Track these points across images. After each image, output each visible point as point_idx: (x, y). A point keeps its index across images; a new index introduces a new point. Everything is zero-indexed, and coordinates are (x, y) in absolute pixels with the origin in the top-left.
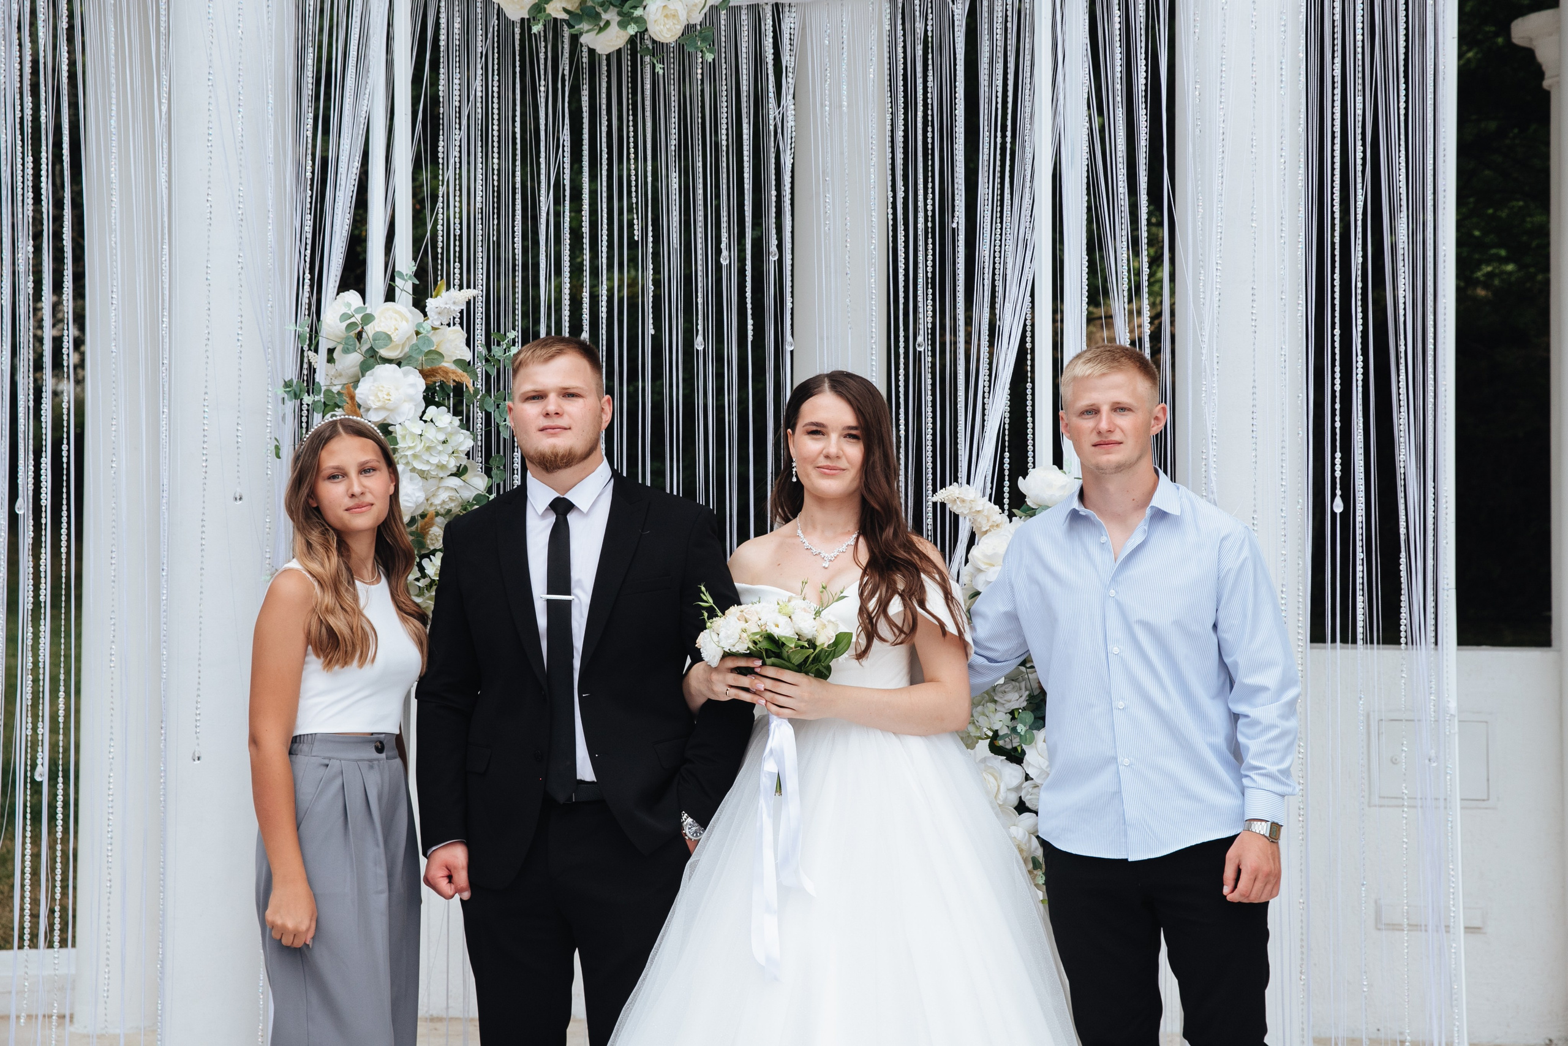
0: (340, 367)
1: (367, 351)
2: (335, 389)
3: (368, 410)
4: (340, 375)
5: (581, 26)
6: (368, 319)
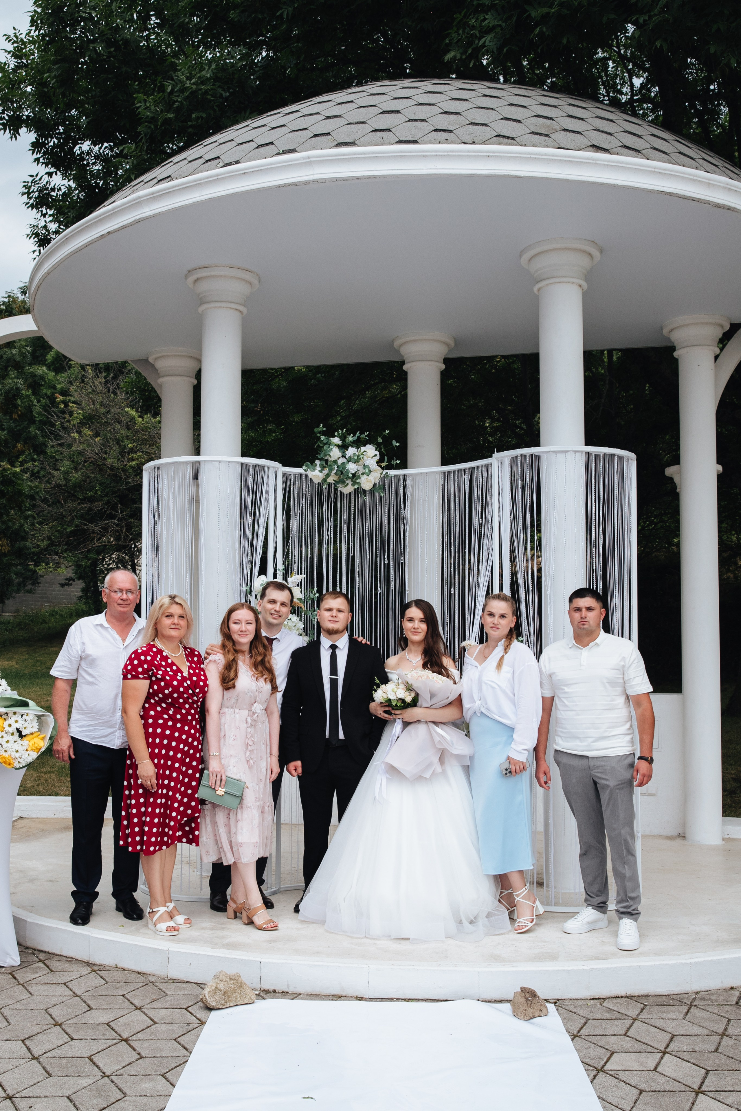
5: (340, 485)
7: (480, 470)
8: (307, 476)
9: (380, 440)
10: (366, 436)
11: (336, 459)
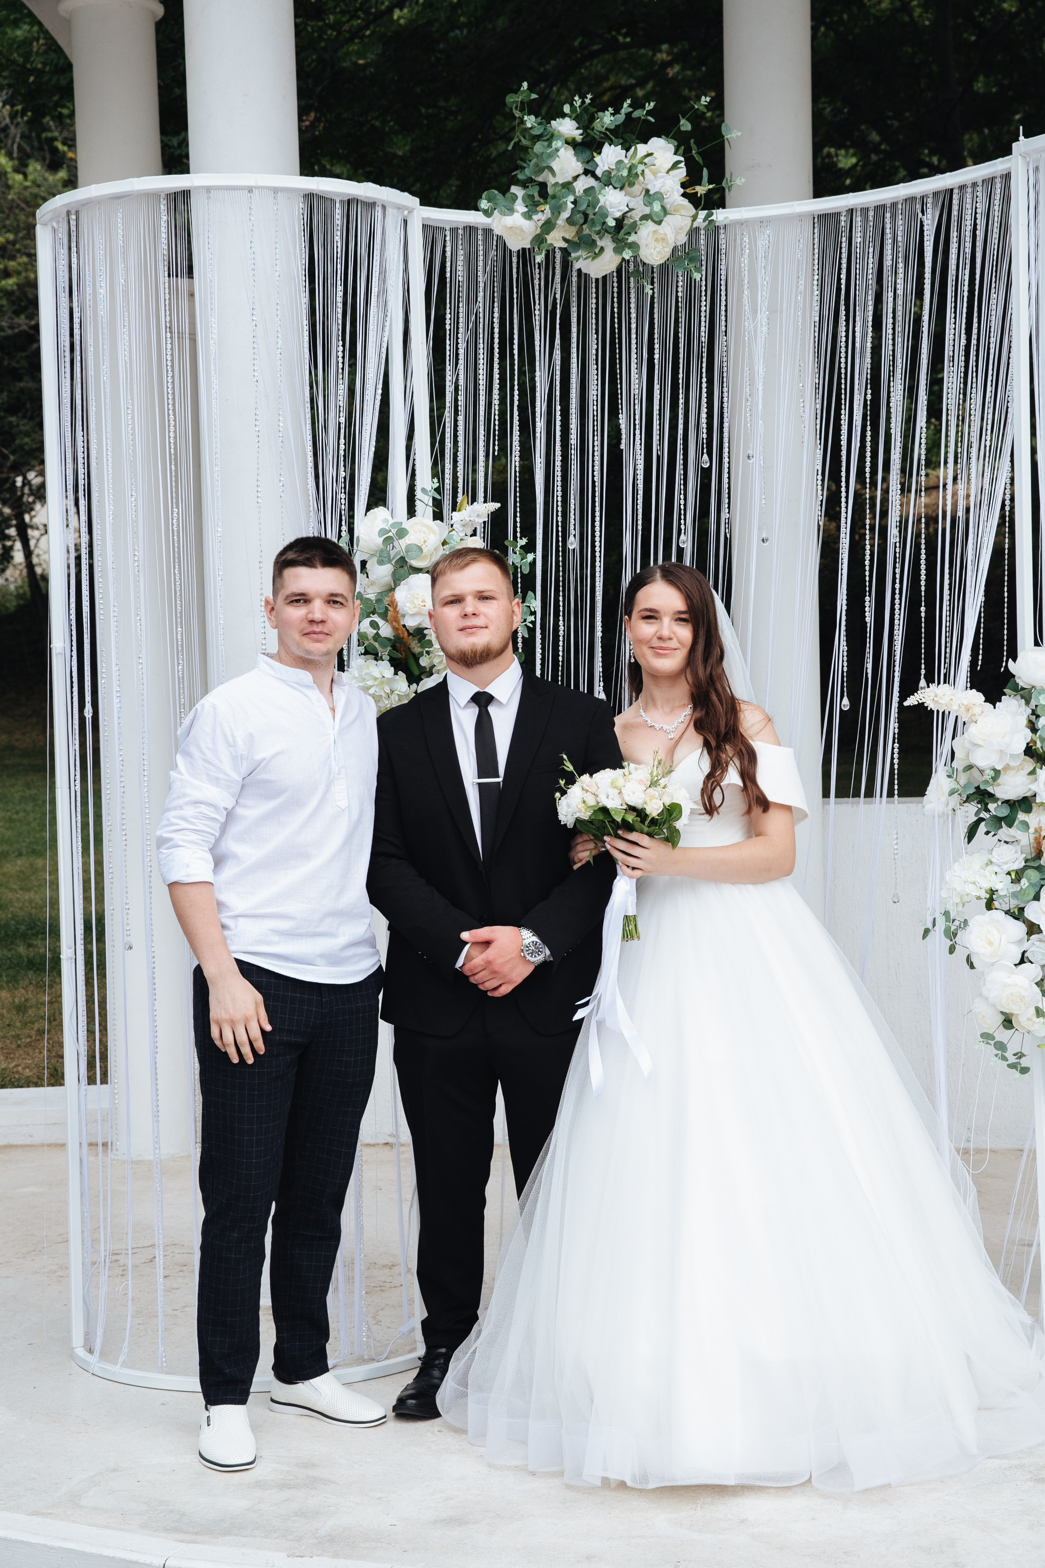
0: (374, 577)
1: (397, 562)
2: (372, 597)
3: (404, 616)
4: (373, 584)
5: (579, 253)
6: (402, 533)
7: (969, 196)
8: (488, 232)
9: (685, 125)
10: (649, 113)
11: (570, 179)
